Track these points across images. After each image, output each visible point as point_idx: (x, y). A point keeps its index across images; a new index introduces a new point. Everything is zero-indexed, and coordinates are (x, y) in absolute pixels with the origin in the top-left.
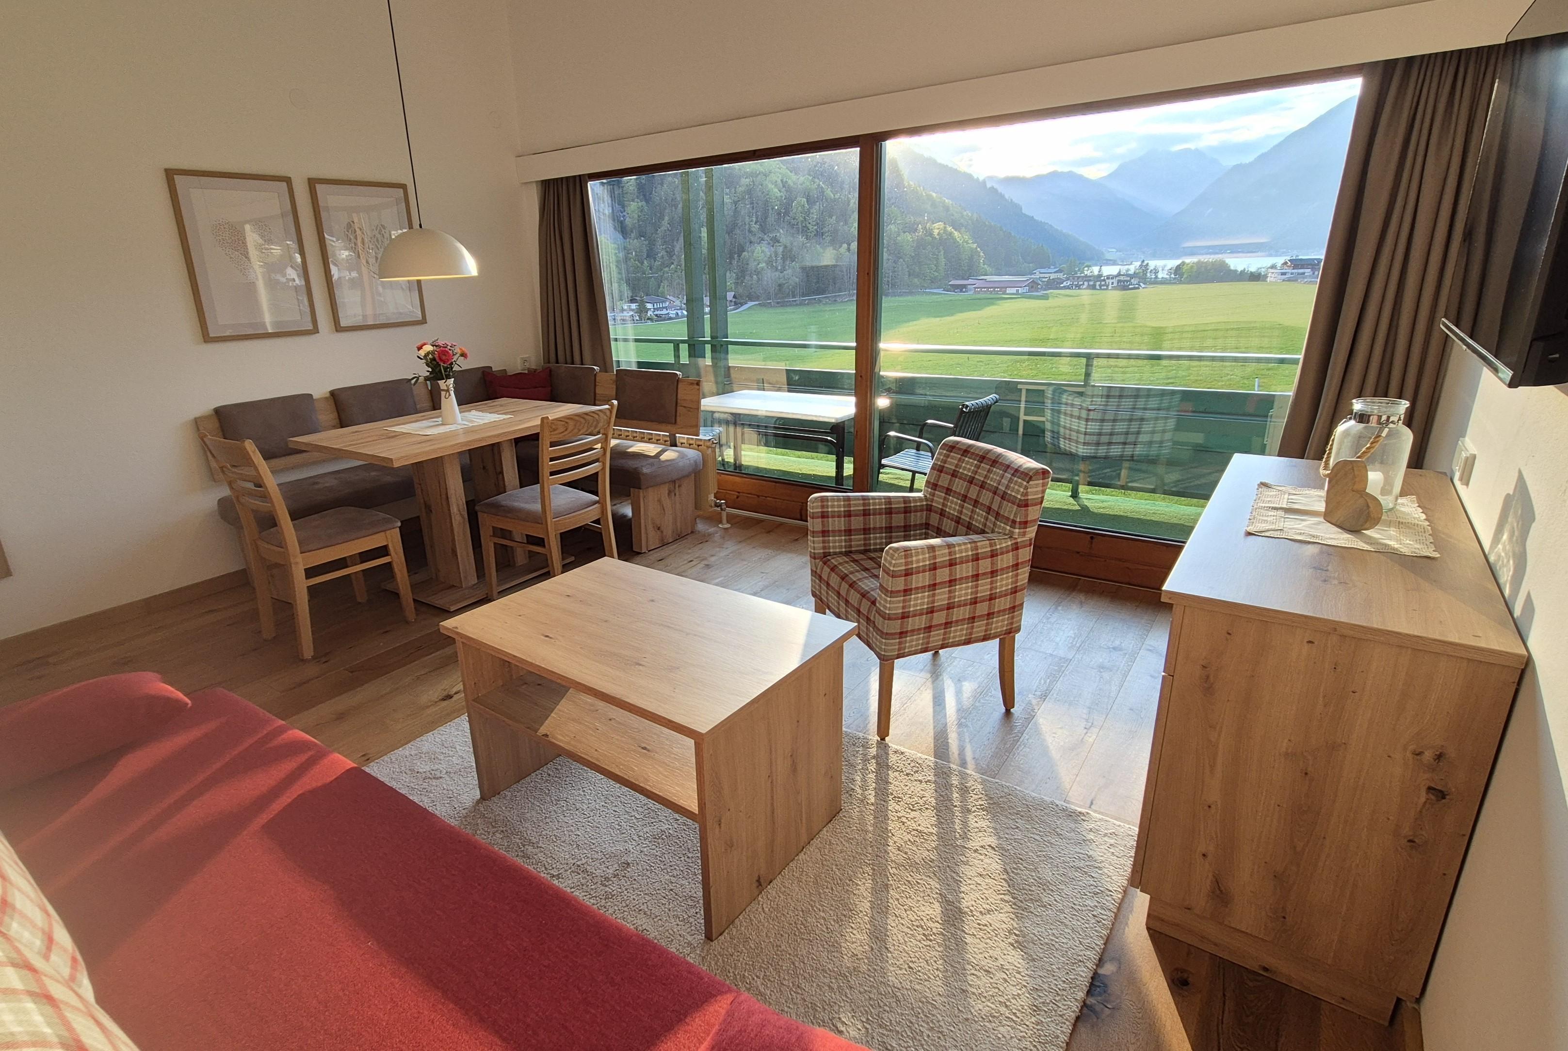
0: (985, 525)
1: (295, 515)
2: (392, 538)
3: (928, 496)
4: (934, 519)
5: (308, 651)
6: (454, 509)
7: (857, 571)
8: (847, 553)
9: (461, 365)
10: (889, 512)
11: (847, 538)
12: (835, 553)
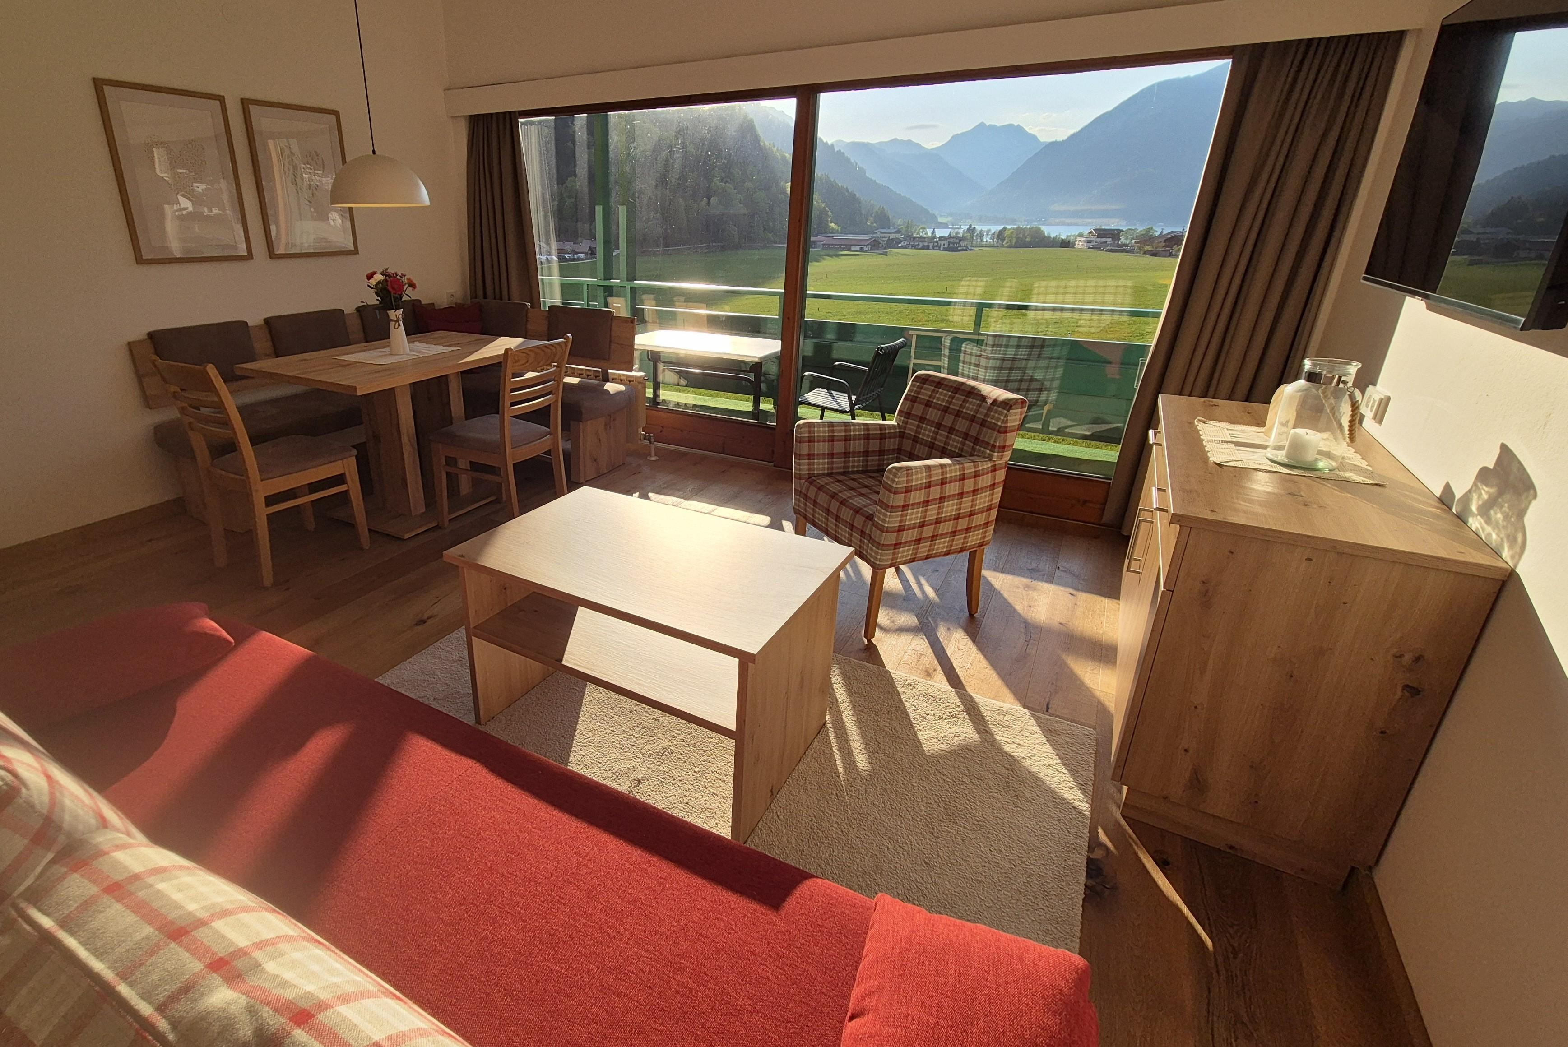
0: (962, 450)
1: (255, 441)
2: (348, 466)
3: (901, 424)
4: (907, 445)
5: (268, 579)
6: (405, 439)
7: (845, 491)
8: (829, 475)
9: (409, 294)
10: (867, 437)
11: (830, 460)
12: (819, 475)
